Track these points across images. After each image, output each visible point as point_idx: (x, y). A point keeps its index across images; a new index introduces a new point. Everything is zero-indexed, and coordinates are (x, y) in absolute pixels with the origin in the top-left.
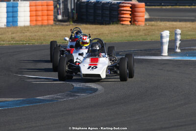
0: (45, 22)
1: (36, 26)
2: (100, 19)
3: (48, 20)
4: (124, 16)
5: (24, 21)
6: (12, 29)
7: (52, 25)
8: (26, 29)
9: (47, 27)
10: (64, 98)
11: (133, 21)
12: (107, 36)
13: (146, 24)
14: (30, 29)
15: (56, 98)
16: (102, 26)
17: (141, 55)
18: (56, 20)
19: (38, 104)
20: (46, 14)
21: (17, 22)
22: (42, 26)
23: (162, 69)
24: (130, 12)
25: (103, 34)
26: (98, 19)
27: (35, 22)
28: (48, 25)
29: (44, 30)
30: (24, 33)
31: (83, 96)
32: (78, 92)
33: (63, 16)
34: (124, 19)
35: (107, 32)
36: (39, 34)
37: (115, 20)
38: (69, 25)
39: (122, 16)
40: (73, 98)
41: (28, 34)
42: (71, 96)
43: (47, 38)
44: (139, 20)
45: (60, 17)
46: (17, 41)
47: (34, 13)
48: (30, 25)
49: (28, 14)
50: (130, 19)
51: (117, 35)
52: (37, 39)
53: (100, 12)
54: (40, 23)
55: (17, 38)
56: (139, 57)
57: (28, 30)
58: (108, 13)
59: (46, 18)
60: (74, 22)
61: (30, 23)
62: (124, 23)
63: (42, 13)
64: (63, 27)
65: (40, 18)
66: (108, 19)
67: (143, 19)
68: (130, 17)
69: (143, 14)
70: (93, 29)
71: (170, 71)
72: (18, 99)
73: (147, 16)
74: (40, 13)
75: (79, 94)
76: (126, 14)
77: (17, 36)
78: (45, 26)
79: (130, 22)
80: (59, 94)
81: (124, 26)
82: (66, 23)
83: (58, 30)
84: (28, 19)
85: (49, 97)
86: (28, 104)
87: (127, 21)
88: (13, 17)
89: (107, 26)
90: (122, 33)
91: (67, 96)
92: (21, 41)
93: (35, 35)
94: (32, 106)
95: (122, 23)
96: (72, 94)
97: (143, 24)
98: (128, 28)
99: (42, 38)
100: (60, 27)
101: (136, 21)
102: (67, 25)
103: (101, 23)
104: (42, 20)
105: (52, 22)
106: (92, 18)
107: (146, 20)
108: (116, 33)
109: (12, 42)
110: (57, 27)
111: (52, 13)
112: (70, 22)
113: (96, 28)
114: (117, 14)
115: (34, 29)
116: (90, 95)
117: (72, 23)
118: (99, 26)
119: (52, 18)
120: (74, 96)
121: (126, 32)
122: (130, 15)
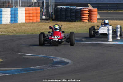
0: (35, 21)
1: (29, 23)
2: (69, 18)
3: (36, 19)
4: (85, 17)
5: (22, 20)
6: (14, 25)
7: (39, 22)
8: (23, 25)
9: (36, 24)
10: (48, 68)
11: (90, 20)
12: (74, 29)
13: (98, 22)
14: (25, 25)
15: (43, 68)
16: (70, 23)
17: (96, 41)
18: (42, 19)
19: (32, 71)
20: (35, 15)
21: (17, 20)
22: (33, 22)
23: (109, 50)
24: (88, 14)
25: (71, 28)
26: (68, 18)
27: (28, 20)
28: (36, 22)
29: (34, 25)
30: (21, 27)
31: (60, 66)
32: (57, 64)
33: (46, 17)
34: (84, 19)
35: (74, 27)
36: (31, 28)
37: (78, 19)
38: (50, 22)
39: (83, 17)
40: (53, 68)
41: (24, 28)
42: (52, 67)
43: (36, 30)
44: (94, 19)
45: (44, 17)
46: (17, 32)
47: (28, 15)
48: (26, 22)
49: (24, 15)
50: (88, 19)
51: (80, 28)
52: (30, 31)
53: (69, 14)
54: (31, 21)
55: (17, 31)
56: (94, 43)
57: (24, 26)
58: (74, 14)
59: (35, 18)
60: (53, 20)
61: (25, 21)
62: (84, 21)
63: (33, 15)
64: (46, 23)
65: (31, 18)
66: (74, 19)
67: (96, 19)
68: (88, 17)
69: (96, 15)
70: (65, 25)
71: (114, 51)
72: (19, 68)
73: (98, 17)
74: (31, 15)
75: (57, 66)
76: (85, 15)
77: (17, 29)
78: (35, 23)
79: (88, 20)
80: (44, 65)
81: (84, 23)
82: (48, 21)
83: (43, 25)
84: (24, 18)
85: (39, 67)
86: (25, 71)
87: (86, 20)
88: (14, 17)
89: (74, 23)
90: (83, 27)
91: (49, 66)
92: (20, 32)
93: (29, 29)
94: (28, 73)
95: (83, 21)
96: (53, 65)
97: (96, 21)
98: (87, 24)
99: (33, 30)
100: (44, 23)
101: (91, 20)
102: (48, 22)
103: (70, 21)
104: (33, 19)
105: (39, 20)
106: (64, 18)
107: (98, 19)
108: (79, 27)
109: (14, 33)
110: (42, 23)
111: (39, 15)
112: (50, 20)
113: (66, 24)
114: (80, 15)
115: (28, 25)
116: (64, 66)
117: (51, 21)
118: (68, 23)
119: (39, 18)
120: (54, 66)
121: (85, 26)
122: (88, 16)
